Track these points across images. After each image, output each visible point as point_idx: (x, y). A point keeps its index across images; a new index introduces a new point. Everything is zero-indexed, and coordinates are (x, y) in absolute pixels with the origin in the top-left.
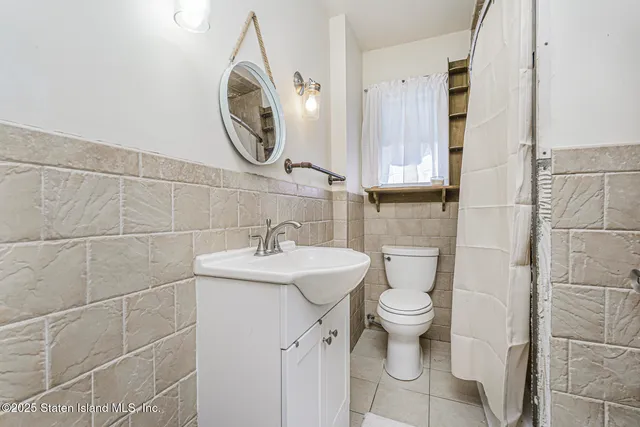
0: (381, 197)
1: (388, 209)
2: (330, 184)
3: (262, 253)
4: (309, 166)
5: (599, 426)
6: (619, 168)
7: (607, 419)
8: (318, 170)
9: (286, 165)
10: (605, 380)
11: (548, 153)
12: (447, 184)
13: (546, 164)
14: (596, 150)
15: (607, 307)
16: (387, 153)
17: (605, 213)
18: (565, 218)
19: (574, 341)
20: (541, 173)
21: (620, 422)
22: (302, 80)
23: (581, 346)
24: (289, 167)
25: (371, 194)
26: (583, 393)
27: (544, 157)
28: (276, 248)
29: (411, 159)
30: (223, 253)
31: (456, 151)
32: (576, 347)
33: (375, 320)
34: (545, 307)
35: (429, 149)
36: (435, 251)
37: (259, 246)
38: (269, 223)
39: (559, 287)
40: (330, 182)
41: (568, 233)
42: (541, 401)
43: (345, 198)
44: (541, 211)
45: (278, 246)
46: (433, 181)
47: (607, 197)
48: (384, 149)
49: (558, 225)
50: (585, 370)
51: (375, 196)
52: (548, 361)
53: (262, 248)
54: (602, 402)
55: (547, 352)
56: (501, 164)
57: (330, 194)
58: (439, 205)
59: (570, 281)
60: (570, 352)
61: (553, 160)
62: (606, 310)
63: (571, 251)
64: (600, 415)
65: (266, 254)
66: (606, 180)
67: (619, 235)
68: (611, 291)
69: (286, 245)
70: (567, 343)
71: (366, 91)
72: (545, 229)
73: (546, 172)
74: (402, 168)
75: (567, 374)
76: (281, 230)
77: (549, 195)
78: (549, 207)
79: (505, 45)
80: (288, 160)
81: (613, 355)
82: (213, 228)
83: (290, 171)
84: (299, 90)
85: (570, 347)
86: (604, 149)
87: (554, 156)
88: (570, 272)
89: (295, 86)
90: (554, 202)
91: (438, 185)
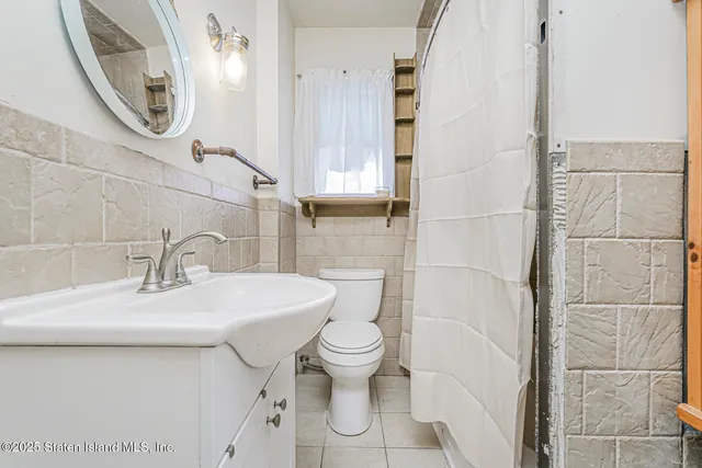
0: (317, 209)
1: (326, 224)
2: (256, 188)
3: (153, 287)
4: (233, 154)
5: (611, 466)
6: (630, 168)
7: (618, 456)
8: (245, 162)
9: (194, 149)
10: (616, 412)
11: (563, 145)
12: (392, 196)
13: (560, 157)
14: (609, 145)
15: (619, 327)
16: (325, 156)
17: (618, 218)
18: (580, 226)
19: (589, 372)
20: (555, 170)
21: (629, 456)
22: (220, 30)
23: (595, 376)
24: (199, 153)
25: (306, 205)
26: (597, 431)
27: (559, 150)
28: (180, 279)
29: (352, 164)
30: (68, 293)
31: (403, 160)
32: (592, 378)
33: (311, 361)
34: (558, 335)
35: (372, 155)
36: (380, 273)
37: (148, 275)
38: (166, 236)
39: (575, 309)
40: (256, 184)
41: (583, 243)
42: (554, 451)
43: (276, 207)
44: (555, 217)
45: (184, 274)
46: (378, 192)
47: (619, 201)
48: (321, 150)
49: (574, 234)
50: (598, 405)
51: (311, 208)
52: (562, 399)
53: (153, 278)
54: (613, 437)
55: (561, 390)
56: (471, 169)
57: (255, 201)
58: (384, 220)
59: (585, 301)
60: (585, 385)
61: (569, 155)
62: (618, 332)
63: (586, 264)
64: (612, 454)
65: (161, 288)
66: (619, 182)
67: (630, 244)
68: (622, 308)
69: (196, 272)
70: (582, 375)
71: (299, 76)
72: (559, 239)
73: (560, 169)
74: (342, 174)
75: (582, 412)
76: (187, 250)
77: (563, 198)
78: (564, 211)
79: (482, 29)
80: (198, 142)
81: (624, 382)
82: (38, 241)
83: (201, 160)
84: (215, 42)
85: (585, 380)
86: (617, 145)
87: (569, 149)
88: (585, 290)
89: (209, 35)
90: (569, 207)
91: (382, 197)
